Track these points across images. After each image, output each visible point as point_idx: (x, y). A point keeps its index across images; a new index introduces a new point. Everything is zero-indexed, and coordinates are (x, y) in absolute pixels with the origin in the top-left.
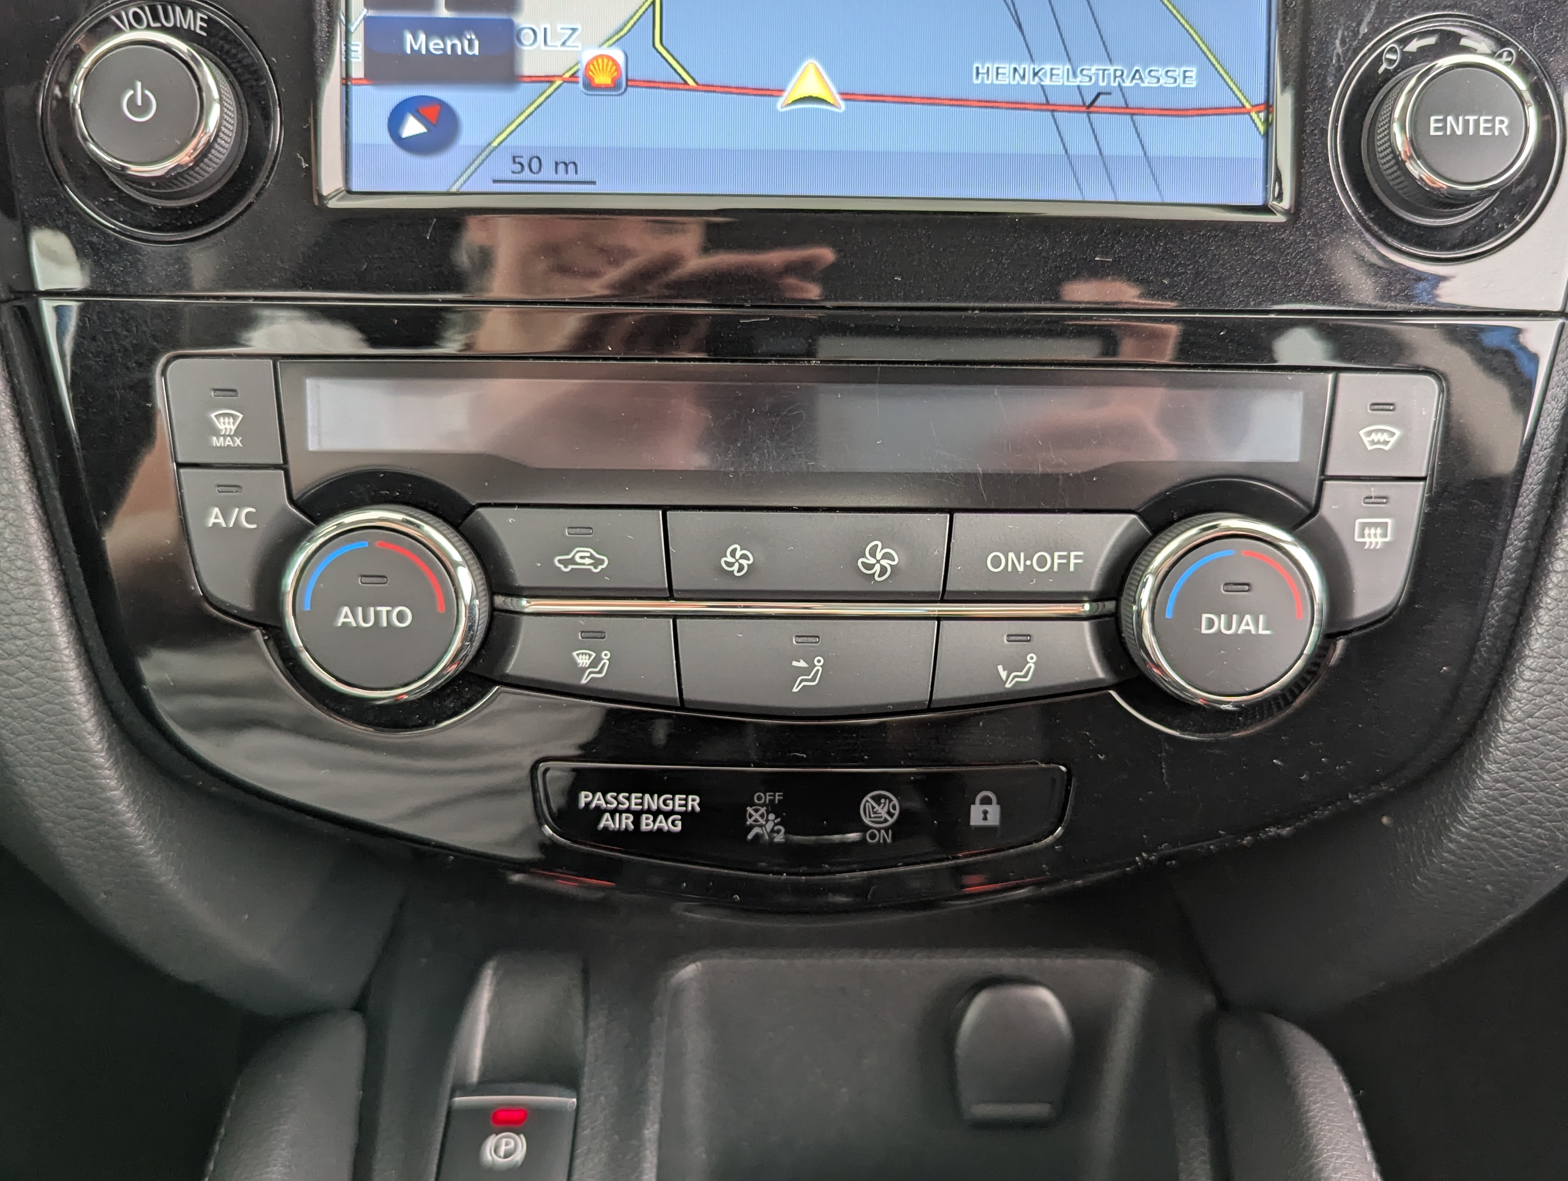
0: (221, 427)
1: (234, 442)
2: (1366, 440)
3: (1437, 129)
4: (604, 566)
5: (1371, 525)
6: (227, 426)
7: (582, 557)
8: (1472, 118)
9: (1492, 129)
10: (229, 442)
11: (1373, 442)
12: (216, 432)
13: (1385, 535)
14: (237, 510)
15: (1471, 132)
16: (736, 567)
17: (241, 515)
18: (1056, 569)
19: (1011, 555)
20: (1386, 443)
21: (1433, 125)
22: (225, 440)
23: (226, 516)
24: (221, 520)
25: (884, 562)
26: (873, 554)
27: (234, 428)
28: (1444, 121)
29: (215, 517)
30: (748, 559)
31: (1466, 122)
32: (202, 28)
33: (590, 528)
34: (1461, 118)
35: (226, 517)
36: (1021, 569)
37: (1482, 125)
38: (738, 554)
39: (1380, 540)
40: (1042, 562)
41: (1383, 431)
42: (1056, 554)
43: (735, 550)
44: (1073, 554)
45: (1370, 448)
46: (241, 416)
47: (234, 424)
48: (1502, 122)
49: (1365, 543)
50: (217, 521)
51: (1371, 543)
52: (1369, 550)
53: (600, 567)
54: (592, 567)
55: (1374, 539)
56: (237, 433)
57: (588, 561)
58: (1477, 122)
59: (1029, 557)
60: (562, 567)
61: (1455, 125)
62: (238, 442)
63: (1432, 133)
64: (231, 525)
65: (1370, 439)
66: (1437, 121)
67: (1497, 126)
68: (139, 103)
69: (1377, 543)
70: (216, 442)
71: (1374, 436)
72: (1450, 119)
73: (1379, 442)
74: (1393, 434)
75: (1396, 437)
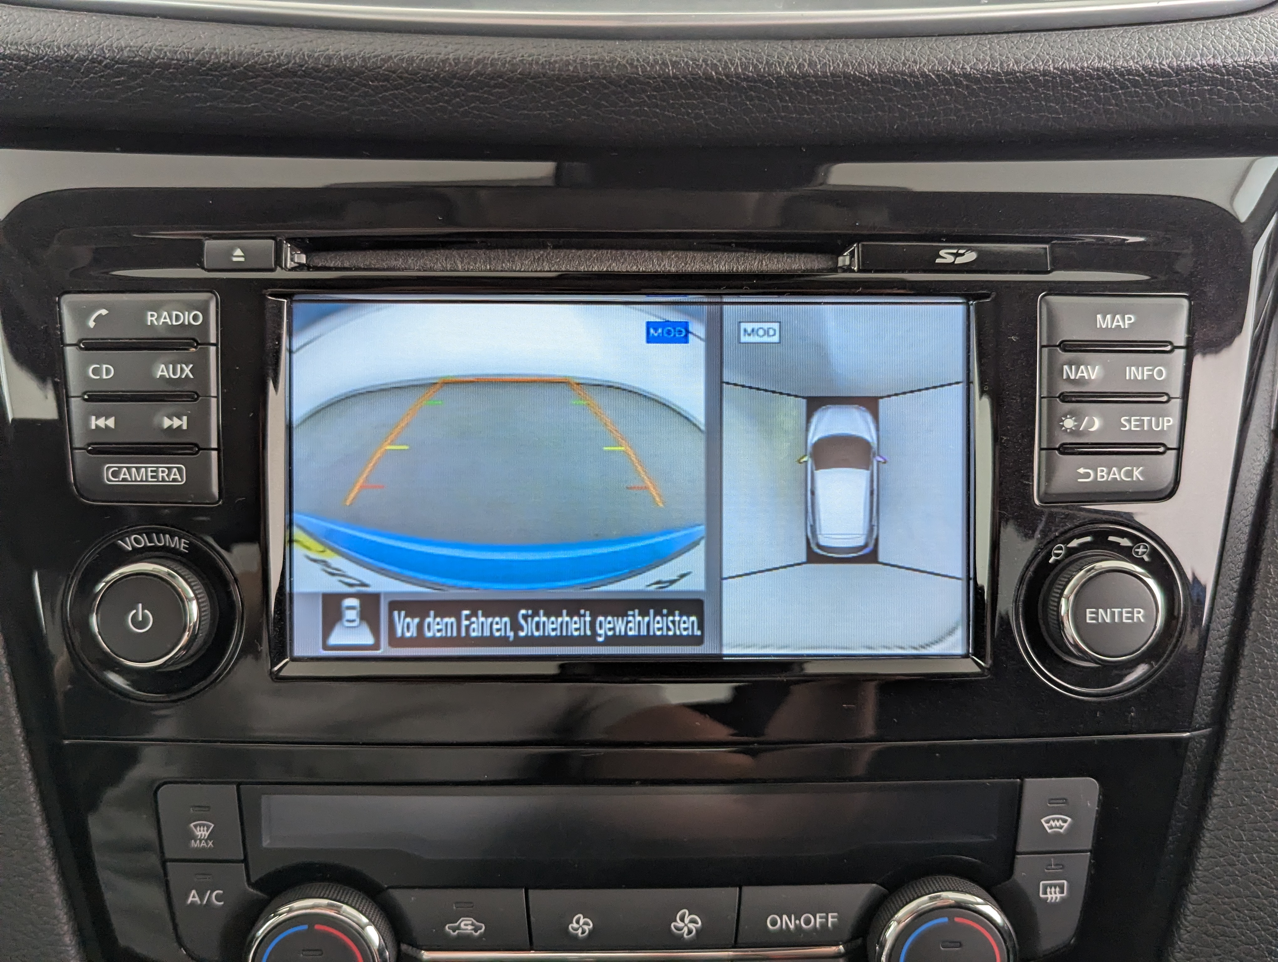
0: (198, 833)
1: (207, 844)
2: (1046, 825)
3: (1092, 619)
4: (483, 930)
5: (1051, 886)
6: (202, 832)
7: (466, 925)
8: (1116, 610)
9: (1132, 618)
10: (203, 844)
11: (1051, 828)
12: (195, 838)
13: (1062, 892)
14: (209, 892)
15: (1116, 620)
16: (580, 931)
17: (213, 897)
18: (818, 925)
19: (785, 917)
20: (1061, 827)
21: (1088, 615)
22: (200, 843)
23: (201, 896)
24: (197, 899)
25: (691, 926)
26: (682, 919)
27: (207, 834)
28: (1097, 613)
29: (193, 897)
30: (589, 925)
31: (1113, 614)
32: (184, 548)
33: (471, 903)
34: (1108, 610)
35: (201, 898)
36: (792, 927)
37: (1125, 615)
38: (582, 922)
39: (1059, 896)
40: (808, 922)
41: (1058, 820)
42: (818, 915)
43: (579, 918)
44: (830, 915)
45: (1049, 831)
46: (213, 826)
47: (207, 831)
48: (1139, 612)
49: (1047, 898)
50: (194, 899)
51: (1052, 898)
52: (1051, 903)
53: (479, 932)
54: (473, 932)
55: (1054, 896)
56: (210, 837)
57: (470, 927)
58: (1121, 614)
59: (798, 918)
60: (451, 932)
61: (1104, 616)
62: (210, 843)
63: (1088, 621)
64: (205, 902)
65: (1049, 825)
66: (1092, 613)
67: (1136, 615)
68: (140, 619)
69: (1056, 898)
70: (194, 844)
71: (1053, 824)
72: (1101, 611)
73: (1056, 827)
74: (1065, 821)
75: (1068, 823)
